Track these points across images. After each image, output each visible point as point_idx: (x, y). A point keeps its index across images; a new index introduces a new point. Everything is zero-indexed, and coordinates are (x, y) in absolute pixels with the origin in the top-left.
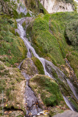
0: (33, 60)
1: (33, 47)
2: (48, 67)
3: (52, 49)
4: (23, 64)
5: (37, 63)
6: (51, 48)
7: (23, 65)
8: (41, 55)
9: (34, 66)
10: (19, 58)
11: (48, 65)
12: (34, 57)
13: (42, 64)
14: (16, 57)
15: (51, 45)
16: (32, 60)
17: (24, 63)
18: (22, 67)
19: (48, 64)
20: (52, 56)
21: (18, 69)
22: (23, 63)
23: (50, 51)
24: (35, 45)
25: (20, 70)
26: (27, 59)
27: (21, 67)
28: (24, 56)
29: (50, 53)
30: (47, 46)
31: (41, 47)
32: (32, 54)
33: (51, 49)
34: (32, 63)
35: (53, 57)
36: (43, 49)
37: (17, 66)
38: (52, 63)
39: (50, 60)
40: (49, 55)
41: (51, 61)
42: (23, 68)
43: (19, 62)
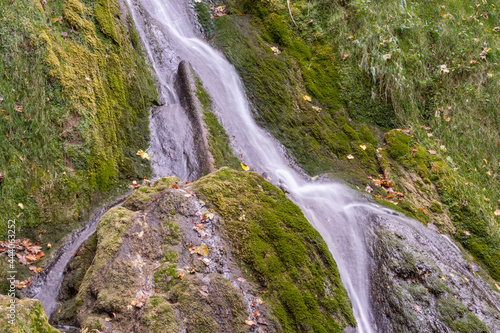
0: (224, 203)
1: (220, 46)
2: (404, 290)
3: (460, 75)
4: (91, 248)
5: (272, 237)
6: (442, 58)
7: (101, 259)
8: (320, 139)
9: (237, 282)
10: (50, 179)
11: (400, 275)
12: (236, 163)
13: (328, 263)
14: (16, 167)
15: (443, 30)
16: (214, 204)
17: (108, 239)
18: (83, 288)
19: (407, 259)
20: (448, 165)
21: (36, 309)
22: (95, 239)
23: (428, 92)
24: (246, 22)
25: (54, 322)
26: (141, 191)
27: (70, 291)
28: (110, 160)
29: (426, 118)
30: (399, 33)
31: (323, 51)
32: (205, 132)
33: (444, 69)
34: (209, 243)
35: (465, 170)
36: (345, 70)
37: (21, 271)
38: (456, 248)
39: (435, 210)
40: (420, 149)
41: (445, 218)
42: (93, 295)
43: (42, 230)
